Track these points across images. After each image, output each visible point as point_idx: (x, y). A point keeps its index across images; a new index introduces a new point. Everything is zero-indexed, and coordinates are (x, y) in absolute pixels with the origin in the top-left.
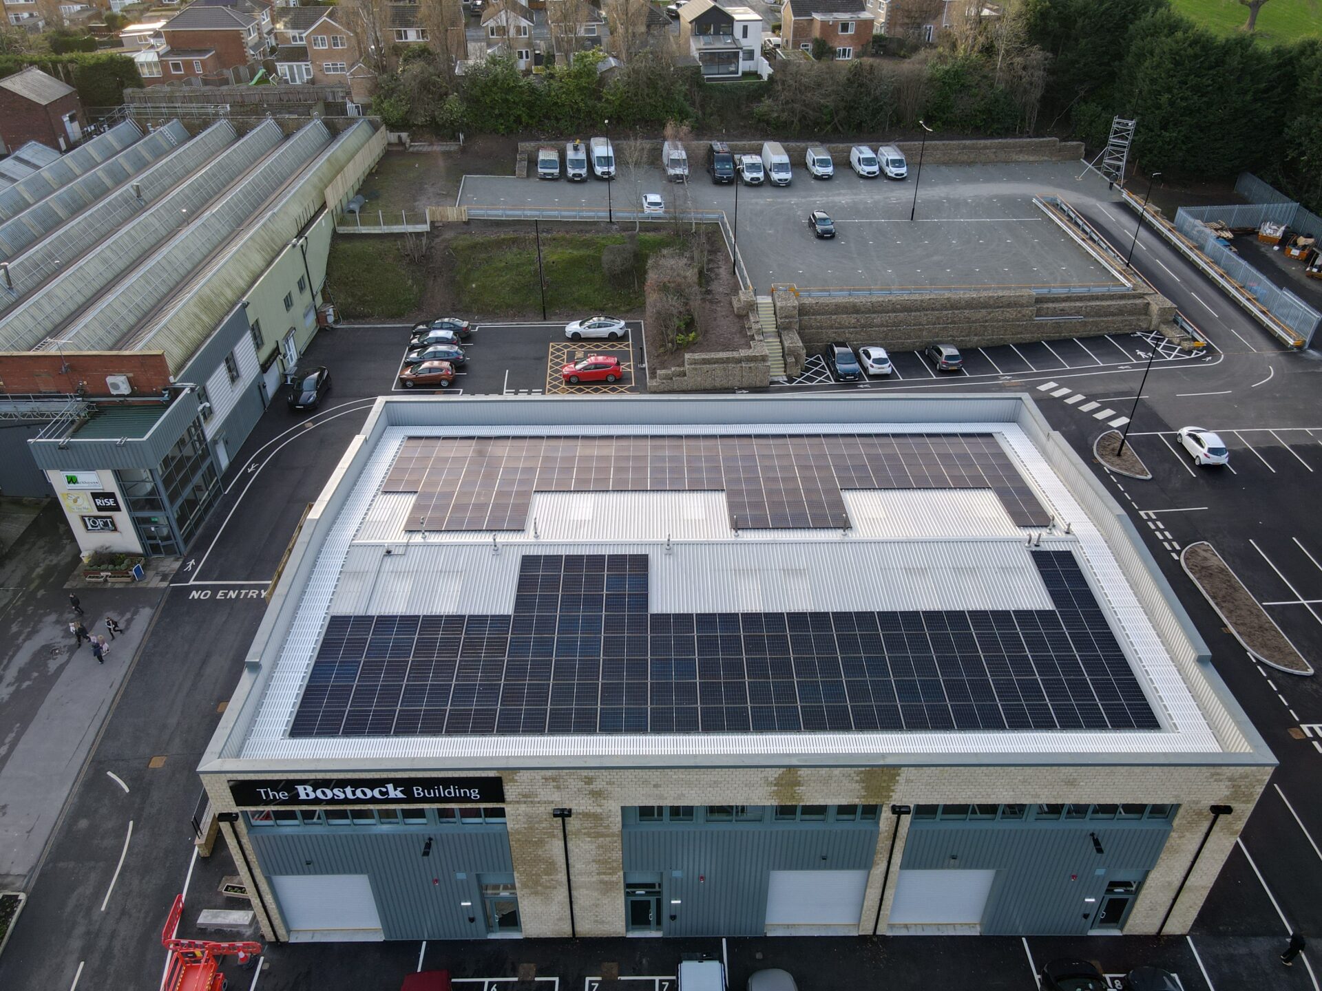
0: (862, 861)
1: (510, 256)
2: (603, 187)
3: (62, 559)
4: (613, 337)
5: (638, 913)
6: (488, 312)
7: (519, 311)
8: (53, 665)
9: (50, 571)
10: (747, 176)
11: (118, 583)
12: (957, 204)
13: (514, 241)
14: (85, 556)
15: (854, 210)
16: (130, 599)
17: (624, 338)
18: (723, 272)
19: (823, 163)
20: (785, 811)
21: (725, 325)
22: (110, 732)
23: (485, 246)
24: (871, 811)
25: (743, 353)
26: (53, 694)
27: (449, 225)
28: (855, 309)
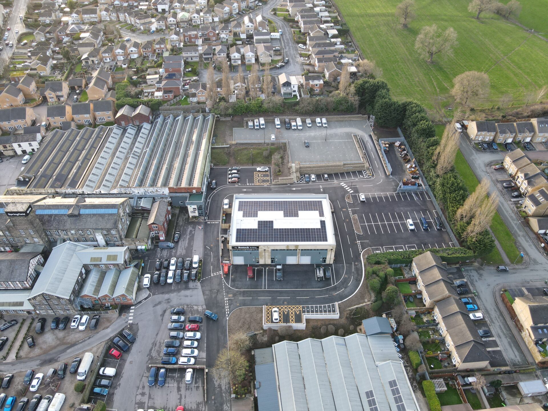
0: (296, 255)
1: (245, 152)
2: (263, 131)
3: (187, 216)
4: (266, 171)
5: (272, 262)
6: (242, 164)
7: (248, 164)
8: (193, 233)
9: (186, 219)
10: (293, 128)
11: (196, 221)
12: (336, 135)
13: (246, 148)
14: (191, 217)
15: (314, 138)
16: (199, 223)
17: (268, 171)
18: (286, 157)
19: (310, 124)
20: (288, 250)
21: (286, 171)
22: (204, 242)
23: (240, 150)
24: (296, 250)
25: (289, 178)
26: (195, 236)
27: (233, 145)
28: (310, 167)
